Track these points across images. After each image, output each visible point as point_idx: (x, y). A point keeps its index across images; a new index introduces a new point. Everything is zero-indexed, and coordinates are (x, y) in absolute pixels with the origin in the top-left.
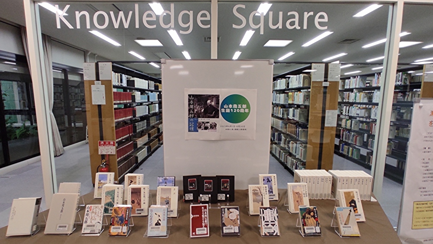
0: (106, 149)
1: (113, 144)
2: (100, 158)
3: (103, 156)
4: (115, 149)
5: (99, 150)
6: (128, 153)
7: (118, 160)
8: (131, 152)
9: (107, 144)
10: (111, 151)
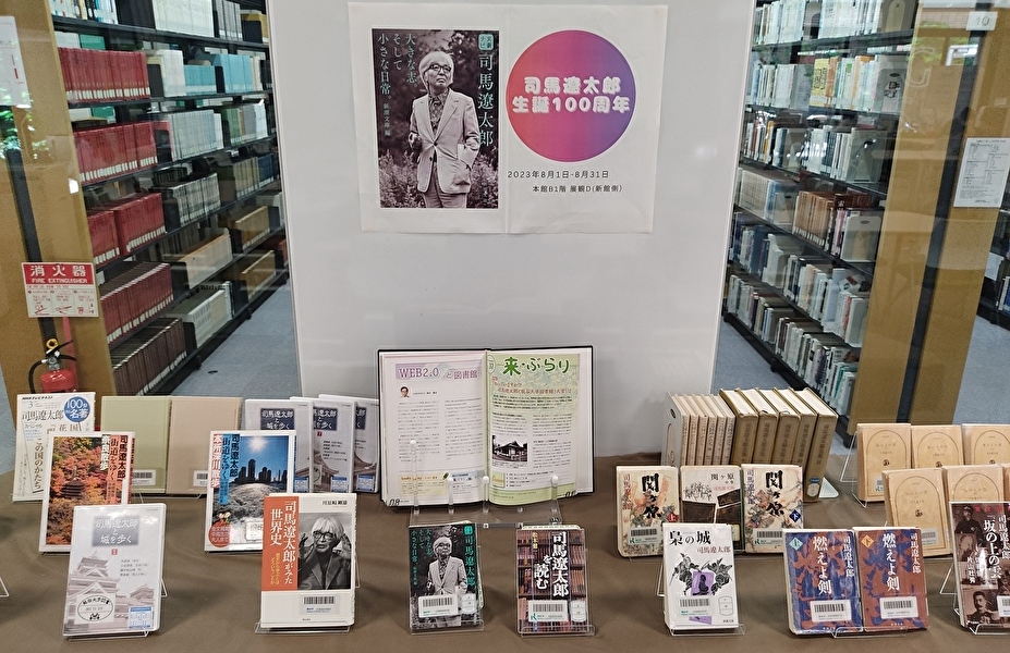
0: (59, 297)
1: (83, 273)
2: (37, 329)
3: (47, 325)
4: (94, 296)
5: (29, 298)
6: (152, 312)
7: (111, 338)
8: (161, 306)
9: (59, 276)
10: (80, 304)
